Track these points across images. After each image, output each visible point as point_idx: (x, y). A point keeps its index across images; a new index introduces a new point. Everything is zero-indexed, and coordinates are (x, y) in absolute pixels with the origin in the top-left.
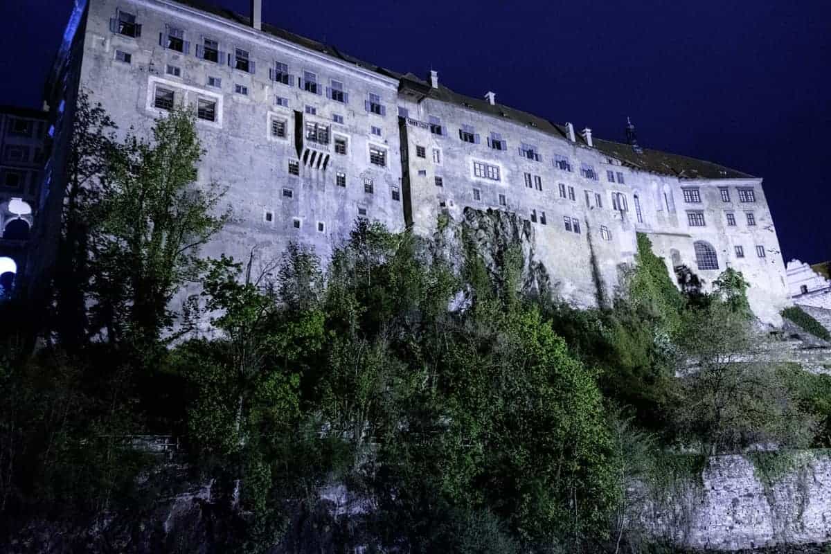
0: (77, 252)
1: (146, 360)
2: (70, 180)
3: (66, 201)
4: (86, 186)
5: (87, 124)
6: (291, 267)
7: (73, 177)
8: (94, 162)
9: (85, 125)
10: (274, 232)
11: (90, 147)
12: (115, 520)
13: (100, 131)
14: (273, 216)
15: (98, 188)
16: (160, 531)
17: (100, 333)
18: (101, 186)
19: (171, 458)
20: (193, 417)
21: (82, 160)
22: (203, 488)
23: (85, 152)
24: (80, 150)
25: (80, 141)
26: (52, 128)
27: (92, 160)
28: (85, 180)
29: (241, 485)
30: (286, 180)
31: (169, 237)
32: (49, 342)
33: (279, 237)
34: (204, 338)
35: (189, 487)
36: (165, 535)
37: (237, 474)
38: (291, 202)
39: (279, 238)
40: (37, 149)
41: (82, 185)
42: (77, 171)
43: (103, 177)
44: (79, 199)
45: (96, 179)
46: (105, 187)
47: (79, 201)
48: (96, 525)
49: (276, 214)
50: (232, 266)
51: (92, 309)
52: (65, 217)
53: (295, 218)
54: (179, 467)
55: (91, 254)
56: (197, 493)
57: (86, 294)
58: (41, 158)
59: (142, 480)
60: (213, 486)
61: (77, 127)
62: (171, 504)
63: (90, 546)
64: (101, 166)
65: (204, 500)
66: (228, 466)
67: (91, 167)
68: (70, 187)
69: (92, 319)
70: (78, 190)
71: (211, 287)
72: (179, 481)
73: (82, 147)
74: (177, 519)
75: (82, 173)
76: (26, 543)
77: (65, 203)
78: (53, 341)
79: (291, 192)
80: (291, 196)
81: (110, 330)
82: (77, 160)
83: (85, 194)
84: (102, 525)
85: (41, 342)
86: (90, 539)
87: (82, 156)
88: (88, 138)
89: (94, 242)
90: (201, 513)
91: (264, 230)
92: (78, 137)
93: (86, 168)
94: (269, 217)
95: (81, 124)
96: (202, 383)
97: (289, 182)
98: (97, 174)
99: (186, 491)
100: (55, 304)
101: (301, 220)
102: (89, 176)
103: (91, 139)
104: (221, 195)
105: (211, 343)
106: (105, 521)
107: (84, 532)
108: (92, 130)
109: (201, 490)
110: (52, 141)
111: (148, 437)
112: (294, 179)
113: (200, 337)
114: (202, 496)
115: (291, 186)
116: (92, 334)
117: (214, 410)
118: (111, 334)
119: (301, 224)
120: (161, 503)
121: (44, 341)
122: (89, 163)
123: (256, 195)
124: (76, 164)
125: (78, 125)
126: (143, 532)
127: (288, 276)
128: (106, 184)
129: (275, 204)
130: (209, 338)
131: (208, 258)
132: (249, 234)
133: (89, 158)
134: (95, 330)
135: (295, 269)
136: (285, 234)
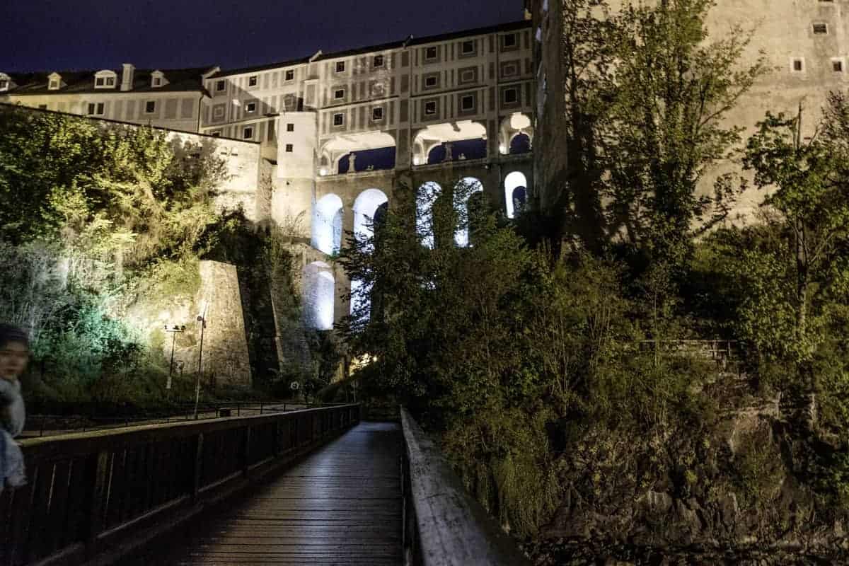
0: (585, 149)
1: (678, 256)
2: (567, 75)
3: (567, 97)
4: (584, 77)
5: (576, 10)
6: (837, 125)
7: (570, 71)
8: (588, 49)
9: (573, 11)
10: (806, 84)
11: (582, 33)
12: (674, 434)
13: (589, 13)
14: (803, 64)
15: (596, 76)
16: (726, 449)
17: (619, 232)
18: (599, 74)
19: (724, 366)
20: (749, 319)
21: (576, 50)
22: (770, 402)
23: (578, 41)
24: (572, 40)
25: (571, 30)
26: (539, 31)
27: (585, 47)
28: (582, 71)
29: (818, 401)
30: (815, 13)
31: (686, 110)
32: (573, 247)
33: (816, 88)
34: (734, 227)
35: (752, 400)
36: (731, 454)
37: (809, 387)
38: (825, 39)
39: (814, 90)
40: (527, 60)
41: (581, 77)
42: (573, 63)
43: (600, 63)
44: (579, 93)
45: (592, 67)
46: (603, 74)
47: (579, 95)
48: (657, 437)
49: (806, 60)
50: (782, 125)
51: (608, 208)
52: (569, 115)
53: (835, 59)
54: (736, 377)
55: (600, 149)
56: (763, 408)
57: (600, 193)
58: (531, 68)
59: (696, 389)
60: (782, 401)
61: (567, 16)
62: (734, 418)
63: (654, 459)
64: (595, 52)
65: (772, 417)
66: (797, 378)
67: (585, 55)
68: (569, 82)
69: (610, 219)
70: (577, 83)
71: (753, 158)
72: (739, 393)
73: (574, 36)
74: (743, 436)
75: (578, 64)
76: (592, 450)
77: (567, 100)
78: (577, 245)
79: (824, 27)
80: (825, 31)
81: (629, 229)
82: (571, 51)
83: (584, 86)
84: (663, 437)
85: (566, 248)
86: (652, 451)
87: (575, 46)
88: (579, 25)
89: (600, 136)
90: (771, 431)
91: (793, 83)
92: (569, 26)
93: (581, 58)
94: (798, 65)
95: (570, 11)
96: (756, 278)
97: (820, 14)
98: (593, 61)
99: (749, 405)
100: (572, 207)
101: (843, 60)
102: (586, 65)
103: (581, 25)
104: (745, 43)
105: (743, 232)
106: (665, 434)
107: (645, 444)
108: (581, 14)
109: (768, 405)
110: (540, 44)
111: (695, 342)
112: (827, 8)
113: (729, 227)
114: (768, 411)
115: (823, 18)
116: (612, 234)
117: (775, 309)
118: (631, 233)
119: (844, 66)
120: (722, 418)
121: (569, 245)
122: (583, 52)
123: (777, 41)
124: (571, 56)
125: (567, 12)
126: (709, 449)
127: (834, 137)
128: (603, 70)
129: (804, 49)
130: (740, 226)
131: (735, 127)
132: (774, 93)
133: (583, 46)
134: (614, 229)
135: (842, 125)
136: (822, 83)
